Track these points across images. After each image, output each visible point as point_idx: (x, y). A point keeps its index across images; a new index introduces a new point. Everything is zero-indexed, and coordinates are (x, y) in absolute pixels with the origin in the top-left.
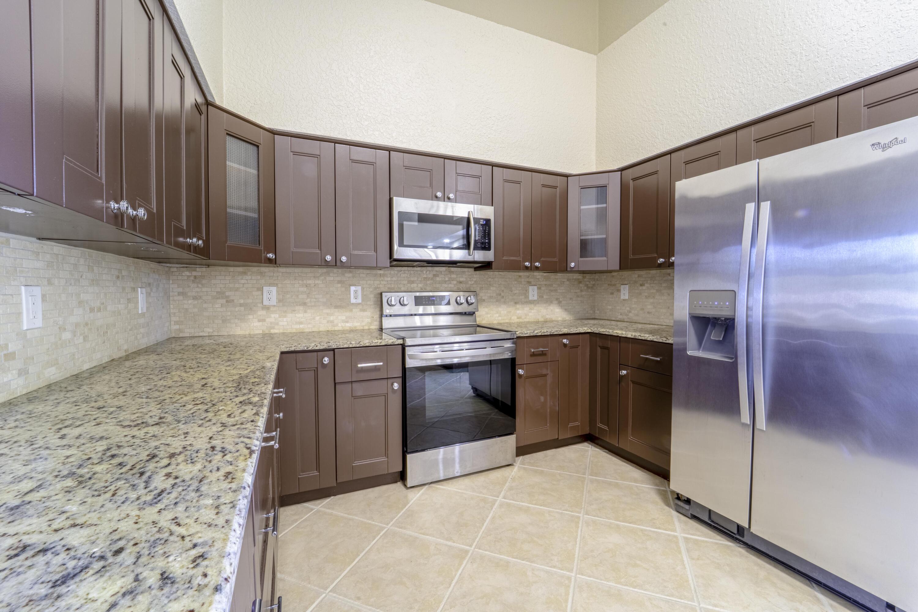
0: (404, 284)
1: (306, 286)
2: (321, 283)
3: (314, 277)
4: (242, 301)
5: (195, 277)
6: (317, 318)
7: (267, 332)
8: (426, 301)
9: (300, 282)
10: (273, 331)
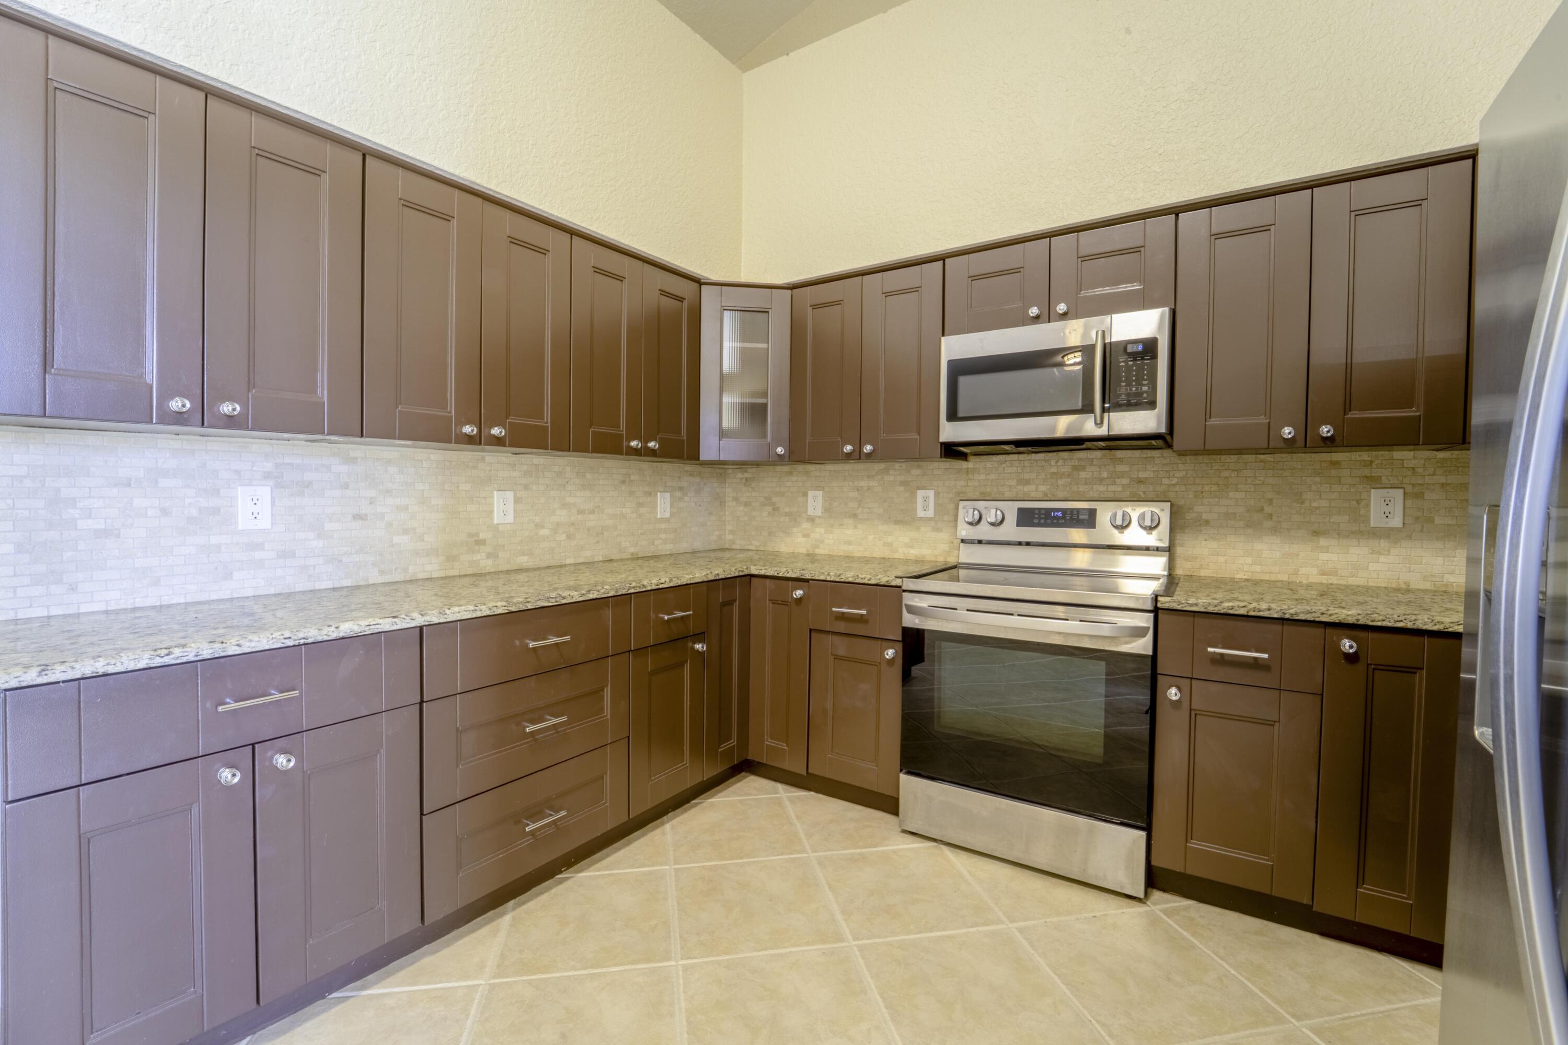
0: (1011, 486)
1: (858, 490)
2: (877, 484)
3: (868, 477)
4: (787, 510)
5: (746, 479)
6: (870, 537)
7: (811, 552)
8: (1040, 519)
9: (851, 483)
10: (818, 551)
